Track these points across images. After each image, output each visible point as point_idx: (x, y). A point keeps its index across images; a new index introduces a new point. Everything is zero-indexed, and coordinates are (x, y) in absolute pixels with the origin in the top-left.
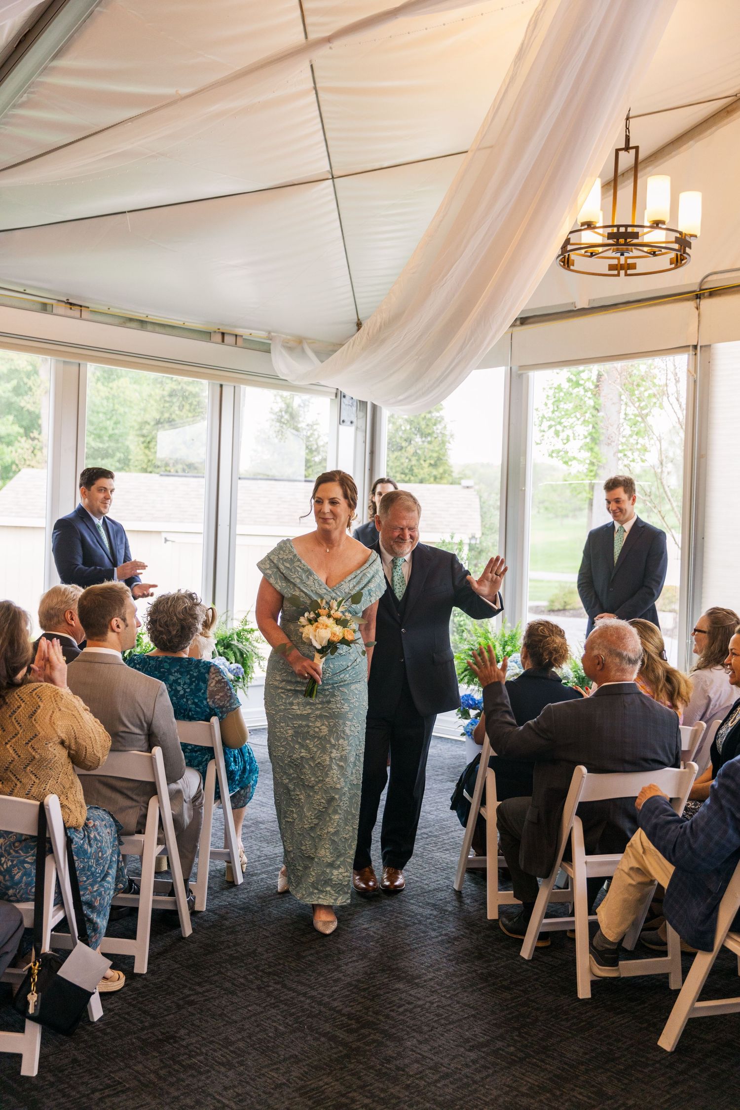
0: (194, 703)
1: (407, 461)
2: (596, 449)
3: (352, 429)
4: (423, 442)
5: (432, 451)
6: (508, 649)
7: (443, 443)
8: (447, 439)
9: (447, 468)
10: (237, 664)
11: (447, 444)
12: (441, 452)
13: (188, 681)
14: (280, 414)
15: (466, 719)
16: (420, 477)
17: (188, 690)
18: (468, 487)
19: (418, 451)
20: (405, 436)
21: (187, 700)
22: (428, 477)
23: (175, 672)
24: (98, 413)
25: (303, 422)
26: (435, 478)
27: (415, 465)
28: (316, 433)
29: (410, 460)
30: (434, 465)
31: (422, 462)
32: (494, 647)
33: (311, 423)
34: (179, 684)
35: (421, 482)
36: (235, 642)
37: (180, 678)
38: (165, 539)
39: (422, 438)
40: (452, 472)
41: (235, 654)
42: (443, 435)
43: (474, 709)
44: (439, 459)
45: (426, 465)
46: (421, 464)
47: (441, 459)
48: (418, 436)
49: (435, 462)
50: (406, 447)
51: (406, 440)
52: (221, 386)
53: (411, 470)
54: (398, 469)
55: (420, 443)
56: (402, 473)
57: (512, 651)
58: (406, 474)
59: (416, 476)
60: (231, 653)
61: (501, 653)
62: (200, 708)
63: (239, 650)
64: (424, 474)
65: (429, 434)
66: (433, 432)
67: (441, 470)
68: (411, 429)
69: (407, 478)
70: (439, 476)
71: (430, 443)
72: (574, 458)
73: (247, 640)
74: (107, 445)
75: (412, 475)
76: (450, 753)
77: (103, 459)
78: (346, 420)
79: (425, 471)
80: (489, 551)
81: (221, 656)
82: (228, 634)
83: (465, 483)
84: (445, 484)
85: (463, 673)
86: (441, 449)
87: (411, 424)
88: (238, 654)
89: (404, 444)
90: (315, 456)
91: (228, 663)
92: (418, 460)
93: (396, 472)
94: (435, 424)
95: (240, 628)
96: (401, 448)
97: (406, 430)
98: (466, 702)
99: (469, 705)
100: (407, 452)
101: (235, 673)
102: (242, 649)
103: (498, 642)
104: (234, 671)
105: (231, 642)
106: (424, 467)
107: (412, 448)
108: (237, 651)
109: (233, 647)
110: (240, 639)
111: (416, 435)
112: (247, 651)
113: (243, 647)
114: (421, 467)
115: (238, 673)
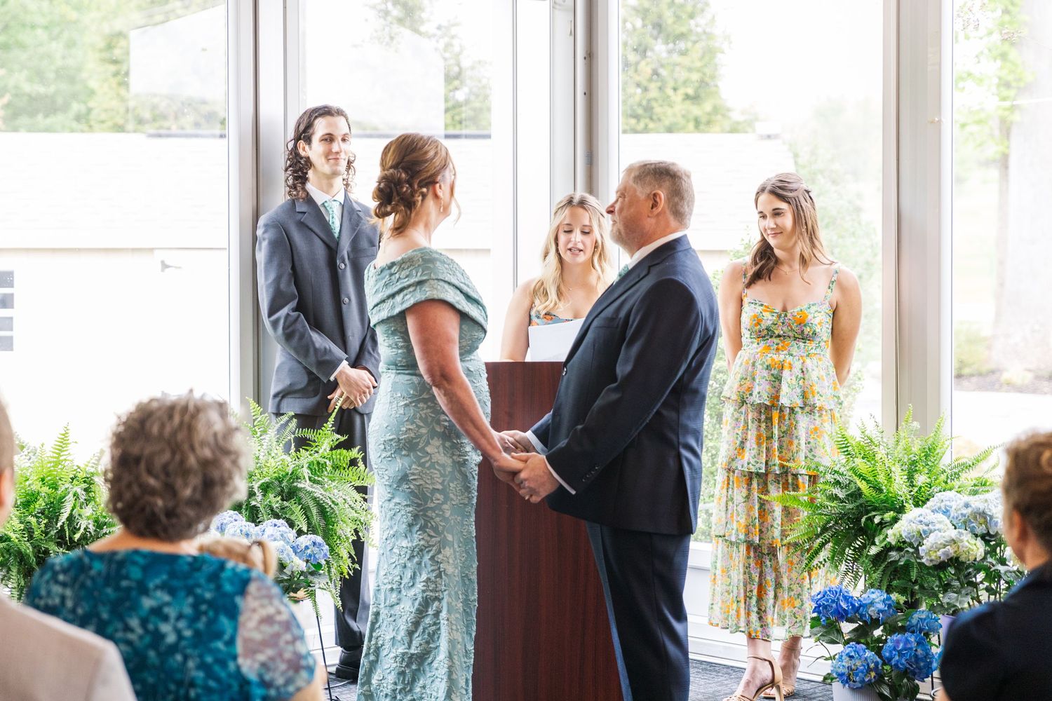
0: (203, 666)
2: (1013, 54)
4: (670, 52)
5: (690, 70)
6: (921, 479)
7: (710, 53)
8: (717, 46)
9: (718, 102)
10: (311, 537)
11: (719, 55)
12: (707, 71)
13: (188, 610)
15: (833, 642)
16: (667, 123)
17: (188, 633)
18: (769, 137)
19: (661, 71)
20: (632, 42)
21: (186, 658)
22: (682, 122)
23: (157, 587)
24: (33, 27)
26: (697, 122)
27: (656, 100)
28: (455, 42)
29: (646, 89)
30: (695, 98)
31: (670, 92)
32: (889, 478)
33: (444, 23)
34: (165, 618)
35: (670, 130)
36: (305, 485)
37: (168, 604)
38: (163, 262)
39: (666, 43)
40: (729, 110)
41: (306, 511)
42: (709, 36)
43: (850, 621)
44: (703, 83)
45: (677, 98)
46: (668, 97)
47: (707, 84)
48: (660, 40)
49: (696, 91)
50: (638, 63)
51: (636, 49)
53: (648, 109)
55: (664, 55)
57: (930, 486)
58: (637, 117)
59: (659, 120)
60: (297, 509)
61: (905, 489)
62: (218, 680)
63: (315, 499)
64: (675, 115)
65: (682, 36)
66: (691, 31)
67: (708, 106)
68: (644, 26)
69: (641, 126)
70: (704, 120)
71: (683, 53)
72: (969, 74)
74: (52, 89)
75: (651, 119)
77: (46, 116)
79: (680, 107)
81: (277, 516)
83: (761, 128)
85: (818, 536)
86: (706, 65)
87: (644, 17)
88: (314, 511)
90: (456, 89)
91: (292, 534)
92: (661, 89)
94: (691, 16)
97: (635, 29)
98: (834, 605)
99: (841, 611)
100: (639, 75)
101: (310, 556)
102: (321, 497)
103: (894, 464)
104: (309, 551)
105: (295, 484)
106: (674, 102)
107: (647, 64)
108: (311, 504)
109: (301, 494)
110: (316, 478)
111: (656, 39)
112: (333, 502)
113: (324, 493)
114: (667, 102)
115: (316, 556)
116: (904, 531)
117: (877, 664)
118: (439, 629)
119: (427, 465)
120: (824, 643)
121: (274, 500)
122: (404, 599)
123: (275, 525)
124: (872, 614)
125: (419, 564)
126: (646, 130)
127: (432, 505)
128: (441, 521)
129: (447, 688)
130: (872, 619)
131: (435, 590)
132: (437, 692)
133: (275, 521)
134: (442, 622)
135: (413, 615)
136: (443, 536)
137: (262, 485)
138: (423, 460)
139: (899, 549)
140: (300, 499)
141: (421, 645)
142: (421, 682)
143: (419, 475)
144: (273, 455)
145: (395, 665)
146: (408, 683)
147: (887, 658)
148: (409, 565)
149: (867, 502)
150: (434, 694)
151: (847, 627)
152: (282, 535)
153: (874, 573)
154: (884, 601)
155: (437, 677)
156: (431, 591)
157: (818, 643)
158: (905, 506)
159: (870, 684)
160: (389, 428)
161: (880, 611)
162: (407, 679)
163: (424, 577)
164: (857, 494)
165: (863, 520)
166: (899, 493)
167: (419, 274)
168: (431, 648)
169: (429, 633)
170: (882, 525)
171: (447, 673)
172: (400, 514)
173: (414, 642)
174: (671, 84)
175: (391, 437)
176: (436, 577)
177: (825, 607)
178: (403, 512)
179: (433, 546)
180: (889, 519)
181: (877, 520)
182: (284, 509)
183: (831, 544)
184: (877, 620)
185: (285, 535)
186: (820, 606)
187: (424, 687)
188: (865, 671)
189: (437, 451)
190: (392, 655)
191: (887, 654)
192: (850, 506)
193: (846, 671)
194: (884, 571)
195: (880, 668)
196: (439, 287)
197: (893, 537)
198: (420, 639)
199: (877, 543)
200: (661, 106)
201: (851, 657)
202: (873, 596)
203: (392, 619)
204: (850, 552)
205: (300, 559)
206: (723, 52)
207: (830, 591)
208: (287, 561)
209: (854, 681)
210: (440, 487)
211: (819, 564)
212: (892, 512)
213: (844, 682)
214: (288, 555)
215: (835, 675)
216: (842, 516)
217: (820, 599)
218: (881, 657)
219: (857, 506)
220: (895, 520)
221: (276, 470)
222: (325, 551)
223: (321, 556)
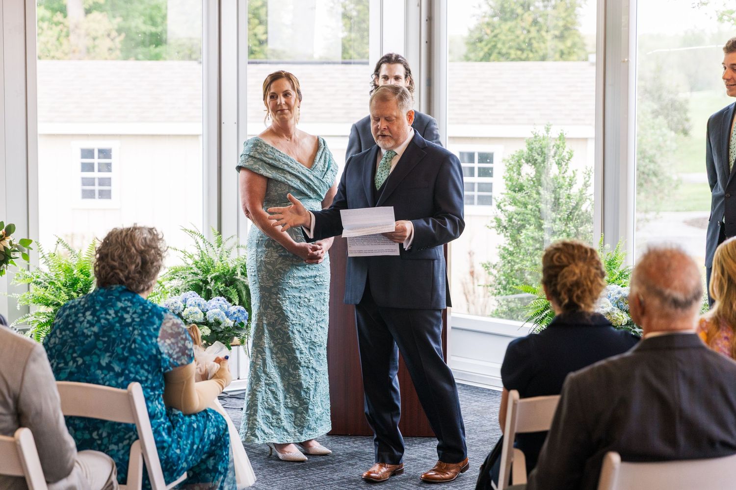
1: (525, 32)
4: (545, 7)
5: (558, 19)
7: (572, 7)
9: (577, 39)
10: (238, 307)
12: (569, 19)
16: (541, 53)
19: (540, 20)
26: (562, 54)
27: (534, 38)
29: (529, 32)
30: (561, 37)
31: (544, 33)
35: (543, 58)
36: (239, 277)
40: (584, 45)
41: (239, 293)
44: (566, 28)
45: (549, 37)
46: (543, 37)
47: (569, 28)
49: (562, 33)
50: (523, 15)
51: (522, 5)
53: (530, 44)
55: (542, 9)
56: (518, 49)
58: (522, 50)
59: (536, 52)
60: (234, 291)
64: (546, 48)
67: (569, 43)
69: (524, 56)
70: (566, 51)
75: (531, 51)
79: (550, 44)
81: (221, 295)
82: (231, 267)
84: (574, 61)
85: (542, 312)
86: (569, 15)
88: (244, 293)
89: (519, 11)
91: (227, 305)
92: (538, 31)
93: (510, 48)
96: (516, 16)
100: (523, 21)
101: (236, 318)
104: (235, 315)
106: (546, 40)
107: (529, 15)
108: (243, 289)
109: (237, 283)
114: (543, 40)
115: (240, 318)
121: (221, 286)
123: (219, 300)
126: (527, 59)
133: (219, 298)
137: (215, 276)
140: (237, 286)
144: (223, 259)
152: (220, 306)
174: (545, 28)
182: (226, 291)
185: (222, 306)
200: (538, 42)
205: (230, 319)
208: (221, 320)
214: (222, 317)
221: (223, 269)
222: (245, 315)
223: (243, 318)
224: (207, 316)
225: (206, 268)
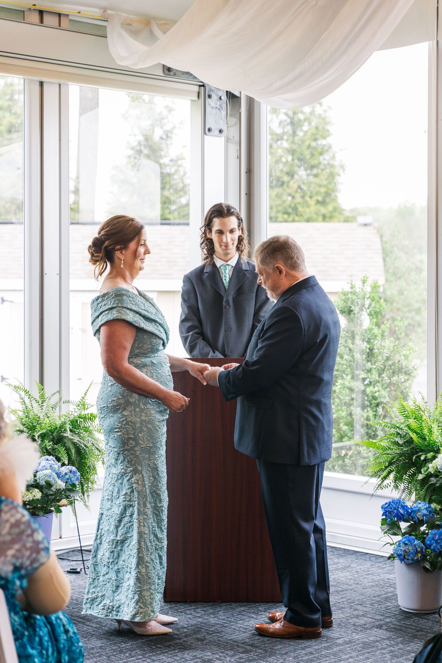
1: (291, 198)
3: (221, 141)
4: (308, 175)
5: (320, 186)
7: (332, 176)
8: (336, 171)
9: (337, 205)
10: (70, 467)
11: (337, 178)
12: (330, 186)
14: (138, 148)
15: (395, 534)
16: (306, 217)
18: (365, 225)
19: (302, 186)
20: (286, 169)
22: (315, 216)
25: (166, 156)
26: (324, 217)
27: (299, 203)
28: (180, 170)
30: (323, 203)
31: (307, 199)
32: (430, 431)
33: (175, 158)
35: (308, 220)
36: (68, 434)
38: (2, 298)
39: (306, 170)
40: (343, 210)
41: (68, 450)
42: (332, 166)
43: (406, 521)
44: (327, 194)
45: (312, 202)
46: (307, 202)
47: (330, 195)
48: (302, 168)
49: (324, 198)
50: (289, 182)
51: (288, 174)
52: (41, 84)
53: (295, 209)
54: (280, 208)
55: (305, 177)
56: (285, 213)
58: (288, 214)
59: (301, 215)
60: (62, 450)
61: (440, 438)
63: (74, 444)
64: (310, 212)
65: (315, 166)
66: (320, 163)
67: (330, 208)
68: (293, 160)
69: (291, 218)
70: (328, 215)
71: (316, 176)
73: (86, 430)
75: (297, 215)
76: (371, 577)
78: (212, 127)
79: (313, 208)
80: (394, 301)
81: (49, 454)
82: (58, 423)
83: (361, 220)
84: (335, 222)
85: (386, 468)
86: (330, 183)
87: (293, 155)
88: (73, 451)
89: (286, 178)
91: (58, 465)
92: (303, 197)
93: (278, 212)
94: (321, 154)
95: (76, 414)
96: (283, 183)
97: (287, 161)
98: (395, 511)
99: (399, 515)
100: (289, 188)
101: (68, 479)
102: (78, 442)
103: (434, 423)
104: (67, 476)
105: (62, 434)
106: (311, 205)
107: (295, 182)
108: (71, 446)
109: (66, 441)
110: (75, 430)
111: (300, 167)
112: (85, 445)
113: (79, 440)
114: (306, 205)
115: (72, 479)
116: (439, 465)
117: (422, 548)
118: (133, 525)
119: (124, 423)
120: (389, 535)
121: (48, 444)
122: (114, 506)
123: (47, 460)
124: (419, 517)
125: (122, 484)
126: (293, 221)
127: (128, 448)
128: (134, 457)
129: (136, 562)
130: (419, 520)
131: (130, 501)
132: (131, 565)
133: (47, 457)
134: (134, 520)
135: (119, 516)
136: (135, 467)
137: (41, 434)
138: (122, 420)
139: (436, 476)
140: (65, 443)
141: (123, 534)
142: (123, 558)
143: (119, 429)
144: (49, 415)
145: (109, 546)
146: (116, 558)
147: (428, 545)
148: (116, 485)
149: (417, 446)
150: (130, 566)
151: (404, 525)
152: (51, 466)
153: (421, 490)
154: (426, 509)
155: (131, 555)
156: (128, 501)
157: (386, 535)
158: (440, 449)
159: (417, 561)
160: (103, 400)
161: (424, 515)
162: (115, 556)
163: (124, 492)
164: (410, 441)
165: (414, 458)
166: (437, 441)
167: (112, 304)
168: (128, 537)
169: (127, 527)
170: (426, 461)
171: (137, 553)
172: (111, 453)
173: (119, 533)
175: (104, 405)
176: (131, 492)
177: (390, 512)
178: (113, 452)
179: (130, 473)
180: (430, 457)
181: (422, 458)
182: (54, 449)
183: (394, 473)
184: (422, 520)
185: (53, 466)
186: (386, 512)
187: (124, 561)
188: (414, 553)
189: (129, 413)
190: (107, 541)
191: (429, 542)
192: (406, 449)
193: (403, 553)
194: (427, 490)
195: (424, 551)
196: (123, 312)
197: (432, 469)
198: (122, 531)
199: (423, 473)
200: (303, 207)
201: (406, 544)
202: (420, 506)
203: (108, 518)
204: (407, 477)
205: (62, 481)
206: (339, 175)
207: (393, 502)
208: (52, 482)
209: (408, 559)
210: (132, 436)
211: (387, 485)
212: (432, 453)
213: (402, 560)
214: (54, 479)
215: (395, 555)
216: (401, 455)
217: (386, 507)
218: (424, 544)
219: (411, 449)
220: (434, 458)
221: (50, 425)
222: (78, 476)
223: (75, 479)
224: (38, 477)
225: (30, 424)
